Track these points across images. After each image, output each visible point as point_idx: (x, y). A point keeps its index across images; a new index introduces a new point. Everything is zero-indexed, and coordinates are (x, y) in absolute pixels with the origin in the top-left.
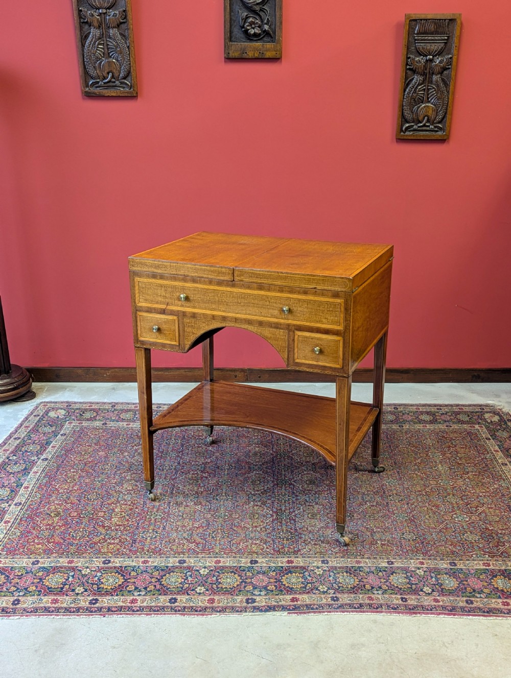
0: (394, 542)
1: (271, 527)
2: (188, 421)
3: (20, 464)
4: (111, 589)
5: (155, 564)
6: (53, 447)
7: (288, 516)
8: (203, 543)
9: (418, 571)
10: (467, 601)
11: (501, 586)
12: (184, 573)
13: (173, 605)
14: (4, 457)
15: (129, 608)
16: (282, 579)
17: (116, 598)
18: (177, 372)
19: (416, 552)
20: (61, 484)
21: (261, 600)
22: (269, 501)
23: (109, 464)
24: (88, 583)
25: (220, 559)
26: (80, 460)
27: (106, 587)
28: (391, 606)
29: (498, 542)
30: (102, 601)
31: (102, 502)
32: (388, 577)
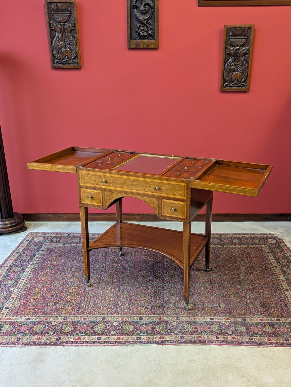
1: (151, 300)
2: (108, 244)
3: (19, 267)
4: (67, 332)
5: (90, 320)
6: (36, 257)
7: (160, 294)
8: (115, 309)
10: (249, 338)
11: (268, 331)
12: (105, 324)
13: (99, 341)
14: (11, 263)
15: (77, 342)
16: (155, 327)
17: (70, 337)
18: (104, 216)
19: (226, 313)
20: (41, 278)
21: (144, 338)
22: (150, 287)
24: (55, 329)
25: (124, 317)
26: (51, 265)
27: (65, 331)
28: (211, 341)
29: (268, 308)
30: (63, 338)
31: (63, 287)
32: (210, 326)
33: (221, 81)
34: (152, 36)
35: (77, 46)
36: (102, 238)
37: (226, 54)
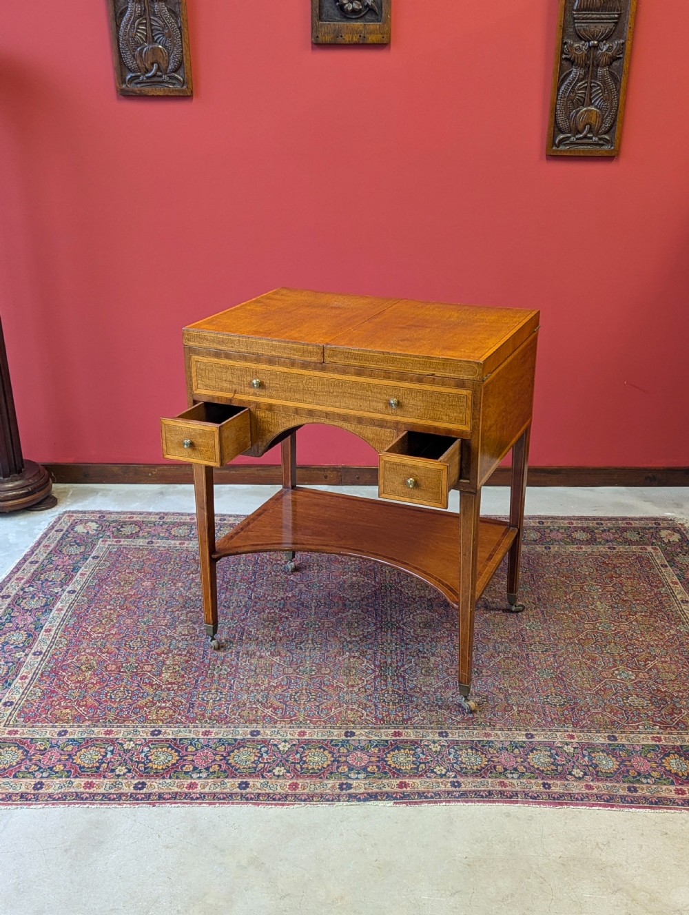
0: (536, 708)
1: (372, 687)
2: (262, 544)
3: (39, 598)
4: (162, 769)
5: (220, 736)
6: (82, 574)
7: (395, 671)
8: (282, 709)
9: (566, 748)
10: (629, 789)
11: (674, 768)
12: (257, 749)
13: (243, 791)
14: (17, 588)
15: (187, 796)
16: (387, 757)
17: (169, 781)
18: (248, 471)
19: (565, 722)
20: (94, 627)
21: (359, 784)
22: (370, 652)
23: (157, 599)
24: (132, 760)
25: (306, 730)
26: (118, 594)
27: (155, 766)
28: (530, 794)
29: (673, 709)
30: (151, 785)
31: (149, 652)
32: (526, 755)
33: (549, 128)
34: (374, 11)
35: (181, 37)
36: (247, 529)
37: (562, 59)
